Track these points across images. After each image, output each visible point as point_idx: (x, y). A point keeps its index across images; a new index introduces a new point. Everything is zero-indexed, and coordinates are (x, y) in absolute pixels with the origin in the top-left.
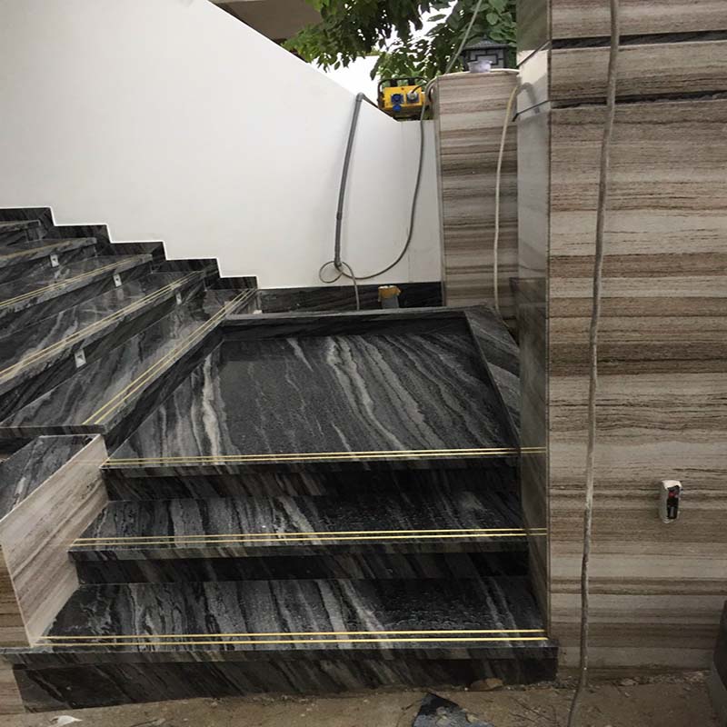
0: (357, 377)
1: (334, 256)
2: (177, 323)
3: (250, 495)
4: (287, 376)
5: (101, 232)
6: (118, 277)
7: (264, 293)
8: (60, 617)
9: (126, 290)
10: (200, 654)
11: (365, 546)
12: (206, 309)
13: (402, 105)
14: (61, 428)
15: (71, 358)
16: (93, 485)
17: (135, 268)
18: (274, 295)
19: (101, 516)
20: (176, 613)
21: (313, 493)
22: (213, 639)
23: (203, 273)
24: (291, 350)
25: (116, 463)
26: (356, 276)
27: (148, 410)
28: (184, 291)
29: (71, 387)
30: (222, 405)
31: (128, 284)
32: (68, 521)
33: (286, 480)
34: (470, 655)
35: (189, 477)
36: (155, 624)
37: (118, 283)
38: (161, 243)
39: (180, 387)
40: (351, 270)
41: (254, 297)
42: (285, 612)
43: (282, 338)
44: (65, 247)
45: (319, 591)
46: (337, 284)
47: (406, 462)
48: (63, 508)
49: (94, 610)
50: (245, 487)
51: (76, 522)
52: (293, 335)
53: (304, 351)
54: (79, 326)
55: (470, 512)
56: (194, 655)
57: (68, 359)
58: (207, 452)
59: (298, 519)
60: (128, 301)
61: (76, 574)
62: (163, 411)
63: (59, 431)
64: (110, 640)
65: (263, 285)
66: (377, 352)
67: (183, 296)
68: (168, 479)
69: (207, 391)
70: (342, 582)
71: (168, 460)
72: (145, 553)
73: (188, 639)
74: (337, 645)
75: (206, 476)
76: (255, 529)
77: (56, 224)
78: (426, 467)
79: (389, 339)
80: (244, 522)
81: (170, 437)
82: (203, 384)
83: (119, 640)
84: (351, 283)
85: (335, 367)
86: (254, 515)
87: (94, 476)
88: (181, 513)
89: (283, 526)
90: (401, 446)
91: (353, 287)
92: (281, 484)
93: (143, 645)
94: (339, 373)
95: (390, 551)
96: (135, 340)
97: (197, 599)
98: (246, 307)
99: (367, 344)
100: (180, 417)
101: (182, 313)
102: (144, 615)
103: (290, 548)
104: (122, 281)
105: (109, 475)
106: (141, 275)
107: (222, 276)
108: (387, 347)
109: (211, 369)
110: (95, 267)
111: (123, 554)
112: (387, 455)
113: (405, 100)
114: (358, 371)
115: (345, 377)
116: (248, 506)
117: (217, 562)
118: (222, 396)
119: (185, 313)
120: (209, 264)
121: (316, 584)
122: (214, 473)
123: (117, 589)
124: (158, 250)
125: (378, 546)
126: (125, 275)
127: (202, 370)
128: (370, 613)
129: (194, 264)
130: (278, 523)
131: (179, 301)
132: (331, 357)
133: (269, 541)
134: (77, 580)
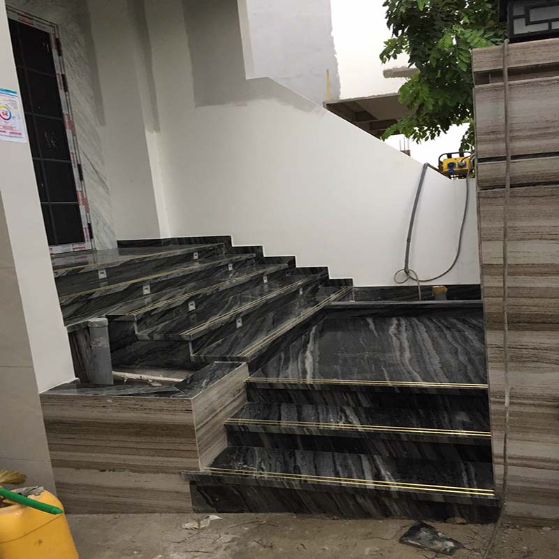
0: (406, 341)
1: (404, 266)
2: (298, 306)
3: (327, 404)
4: (361, 339)
5: (259, 250)
6: (266, 277)
7: (357, 290)
8: (216, 459)
9: (270, 286)
10: (289, 484)
11: (389, 434)
12: (318, 298)
13: (455, 169)
14: (225, 357)
15: (234, 322)
16: (240, 390)
17: (276, 272)
18: (364, 291)
19: (242, 409)
20: (278, 463)
21: (364, 405)
22: (297, 477)
23: (318, 276)
24: (368, 325)
25: (253, 379)
26: (420, 279)
27: (274, 354)
28: (305, 287)
29: (233, 338)
30: (317, 353)
31: (271, 282)
32: (225, 407)
33: (348, 395)
34: (445, 500)
35: (292, 390)
36: (266, 467)
37: (265, 281)
38: (294, 257)
39: (294, 343)
40: (416, 275)
41: (349, 292)
42: (339, 468)
43: (363, 317)
44: (237, 259)
45: (361, 459)
46: (405, 284)
47: (421, 389)
48: (224, 398)
49: (235, 458)
50: (324, 399)
51: (229, 409)
52: (371, 315)
53: (375, 324)
54: (240, 304)
55: (460, 422)
56: (285, 483)
57: (233, 322)
58: (304, 377)
59: (352, 418)
60: (270, 292)
61: (226, 438)
62: (283, 355)
63: (225, 359)
64: (242, 472)
65: (356, 284)
66: (423, 327)
67: (304, 290)
68: (280, 390)
69: (310, 345)
70: (375, 456)
71: (281, 379)
72: (265, 428)
73: (283, 475)
74: (366, 486)
75: (302, 390)
76: (326, 421)
77: (233, 246)
78: (434, 392)
79: (434, 320)
80: (321, 417)
81: (284, 369)
82: (308, 342)
83: (246, 473)
84: (415, 284)
85: (393, 335)
86: (327, 414)
87: (241, 385)
88: (287, 410)
89: (343, 421)
90: (421, 380)
91: (417, 286)
92: (345, 397)
93: (259, 476)
94: (394, 338)
95: (405, 439)
96: (271, 314)
97: (291, 458)
98: (344, 297)
99: (418, 323)
100: (291, 359)
101: (302, 300)
102: (261, 462)
103: (345, 431)
104: (268, 280)
105: (249, 386)
106: (280, 277)
107: (330, 278)
108: (431, 325)
109: (315, 334)
110: (253, 271)
111: (252, 429)
112: (411, 384)
113: (457, 166)
114: (407, 339)
115: (398, 341)
116: (325, 409)
117: (303, 437)
118: (319, 349)
119: (305, 300)
120: (322, 270)
121: (360, 457)
122: (307, 388)
123: (248, 449)
124: (292, 261)
125: (397, 435)
126: (270, 276)
127: (309, 334)
128: (388, 473)
129: (313, 270)
130: (341, 419)
131: (301, 293)
132: (392, 329)
133: (333, 427)
134: (226, 441)
